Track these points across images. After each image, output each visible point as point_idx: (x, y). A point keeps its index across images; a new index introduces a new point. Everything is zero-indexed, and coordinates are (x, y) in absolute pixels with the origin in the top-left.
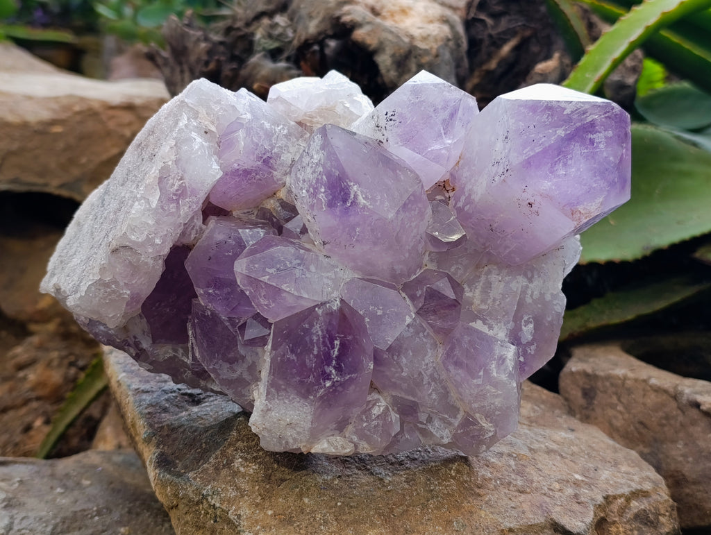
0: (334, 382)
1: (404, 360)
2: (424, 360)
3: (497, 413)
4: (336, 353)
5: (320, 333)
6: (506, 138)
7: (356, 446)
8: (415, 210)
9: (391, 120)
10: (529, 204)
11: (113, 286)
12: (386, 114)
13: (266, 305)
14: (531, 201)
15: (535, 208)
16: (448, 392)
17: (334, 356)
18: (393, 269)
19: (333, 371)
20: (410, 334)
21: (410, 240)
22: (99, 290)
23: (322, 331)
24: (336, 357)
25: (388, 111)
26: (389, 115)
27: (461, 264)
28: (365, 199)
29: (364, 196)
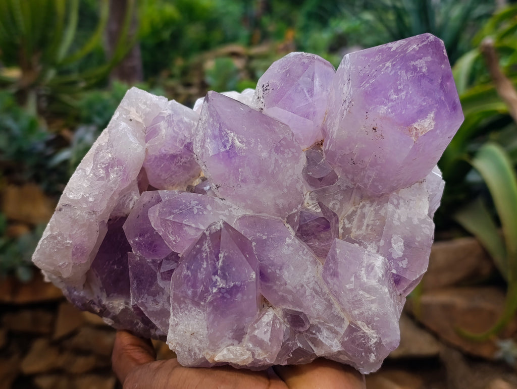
0: (220, 289)
1: (286, 273)
2: (305, 274)
3: (376, 319)
4: (220, 264)
5: (208, 250)
6: (349, 80)
7: (253, 354)
8: (288, 154)
9: (266, 90)
10: (374, 129)
11: (59, 238)
12: (263, 87)
13: (174, 241)
14: (374, 126)
15: (378, 132)
16: (332, 304)
17: (219, 266)
18: (276, 205)
19: (219, 279)
20: (289, 252)
21: (286, 178)
22: (50, 242)
23: (209, 248)
24: (221, 267)
25: (264, 84)
26: (265, 86)
27: (337, 200)
28: (241, 142)
29: (240, 140)
